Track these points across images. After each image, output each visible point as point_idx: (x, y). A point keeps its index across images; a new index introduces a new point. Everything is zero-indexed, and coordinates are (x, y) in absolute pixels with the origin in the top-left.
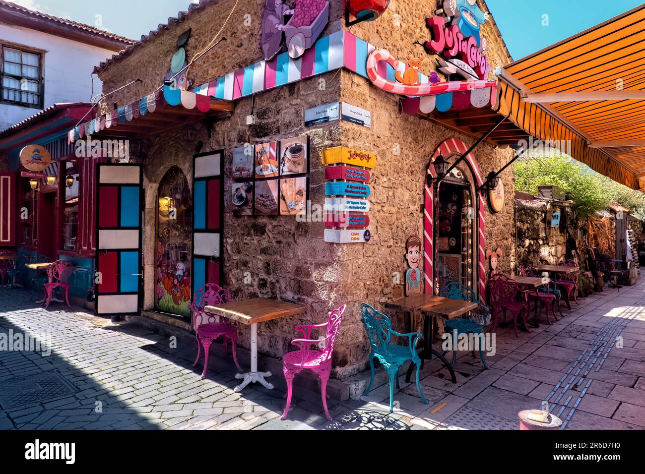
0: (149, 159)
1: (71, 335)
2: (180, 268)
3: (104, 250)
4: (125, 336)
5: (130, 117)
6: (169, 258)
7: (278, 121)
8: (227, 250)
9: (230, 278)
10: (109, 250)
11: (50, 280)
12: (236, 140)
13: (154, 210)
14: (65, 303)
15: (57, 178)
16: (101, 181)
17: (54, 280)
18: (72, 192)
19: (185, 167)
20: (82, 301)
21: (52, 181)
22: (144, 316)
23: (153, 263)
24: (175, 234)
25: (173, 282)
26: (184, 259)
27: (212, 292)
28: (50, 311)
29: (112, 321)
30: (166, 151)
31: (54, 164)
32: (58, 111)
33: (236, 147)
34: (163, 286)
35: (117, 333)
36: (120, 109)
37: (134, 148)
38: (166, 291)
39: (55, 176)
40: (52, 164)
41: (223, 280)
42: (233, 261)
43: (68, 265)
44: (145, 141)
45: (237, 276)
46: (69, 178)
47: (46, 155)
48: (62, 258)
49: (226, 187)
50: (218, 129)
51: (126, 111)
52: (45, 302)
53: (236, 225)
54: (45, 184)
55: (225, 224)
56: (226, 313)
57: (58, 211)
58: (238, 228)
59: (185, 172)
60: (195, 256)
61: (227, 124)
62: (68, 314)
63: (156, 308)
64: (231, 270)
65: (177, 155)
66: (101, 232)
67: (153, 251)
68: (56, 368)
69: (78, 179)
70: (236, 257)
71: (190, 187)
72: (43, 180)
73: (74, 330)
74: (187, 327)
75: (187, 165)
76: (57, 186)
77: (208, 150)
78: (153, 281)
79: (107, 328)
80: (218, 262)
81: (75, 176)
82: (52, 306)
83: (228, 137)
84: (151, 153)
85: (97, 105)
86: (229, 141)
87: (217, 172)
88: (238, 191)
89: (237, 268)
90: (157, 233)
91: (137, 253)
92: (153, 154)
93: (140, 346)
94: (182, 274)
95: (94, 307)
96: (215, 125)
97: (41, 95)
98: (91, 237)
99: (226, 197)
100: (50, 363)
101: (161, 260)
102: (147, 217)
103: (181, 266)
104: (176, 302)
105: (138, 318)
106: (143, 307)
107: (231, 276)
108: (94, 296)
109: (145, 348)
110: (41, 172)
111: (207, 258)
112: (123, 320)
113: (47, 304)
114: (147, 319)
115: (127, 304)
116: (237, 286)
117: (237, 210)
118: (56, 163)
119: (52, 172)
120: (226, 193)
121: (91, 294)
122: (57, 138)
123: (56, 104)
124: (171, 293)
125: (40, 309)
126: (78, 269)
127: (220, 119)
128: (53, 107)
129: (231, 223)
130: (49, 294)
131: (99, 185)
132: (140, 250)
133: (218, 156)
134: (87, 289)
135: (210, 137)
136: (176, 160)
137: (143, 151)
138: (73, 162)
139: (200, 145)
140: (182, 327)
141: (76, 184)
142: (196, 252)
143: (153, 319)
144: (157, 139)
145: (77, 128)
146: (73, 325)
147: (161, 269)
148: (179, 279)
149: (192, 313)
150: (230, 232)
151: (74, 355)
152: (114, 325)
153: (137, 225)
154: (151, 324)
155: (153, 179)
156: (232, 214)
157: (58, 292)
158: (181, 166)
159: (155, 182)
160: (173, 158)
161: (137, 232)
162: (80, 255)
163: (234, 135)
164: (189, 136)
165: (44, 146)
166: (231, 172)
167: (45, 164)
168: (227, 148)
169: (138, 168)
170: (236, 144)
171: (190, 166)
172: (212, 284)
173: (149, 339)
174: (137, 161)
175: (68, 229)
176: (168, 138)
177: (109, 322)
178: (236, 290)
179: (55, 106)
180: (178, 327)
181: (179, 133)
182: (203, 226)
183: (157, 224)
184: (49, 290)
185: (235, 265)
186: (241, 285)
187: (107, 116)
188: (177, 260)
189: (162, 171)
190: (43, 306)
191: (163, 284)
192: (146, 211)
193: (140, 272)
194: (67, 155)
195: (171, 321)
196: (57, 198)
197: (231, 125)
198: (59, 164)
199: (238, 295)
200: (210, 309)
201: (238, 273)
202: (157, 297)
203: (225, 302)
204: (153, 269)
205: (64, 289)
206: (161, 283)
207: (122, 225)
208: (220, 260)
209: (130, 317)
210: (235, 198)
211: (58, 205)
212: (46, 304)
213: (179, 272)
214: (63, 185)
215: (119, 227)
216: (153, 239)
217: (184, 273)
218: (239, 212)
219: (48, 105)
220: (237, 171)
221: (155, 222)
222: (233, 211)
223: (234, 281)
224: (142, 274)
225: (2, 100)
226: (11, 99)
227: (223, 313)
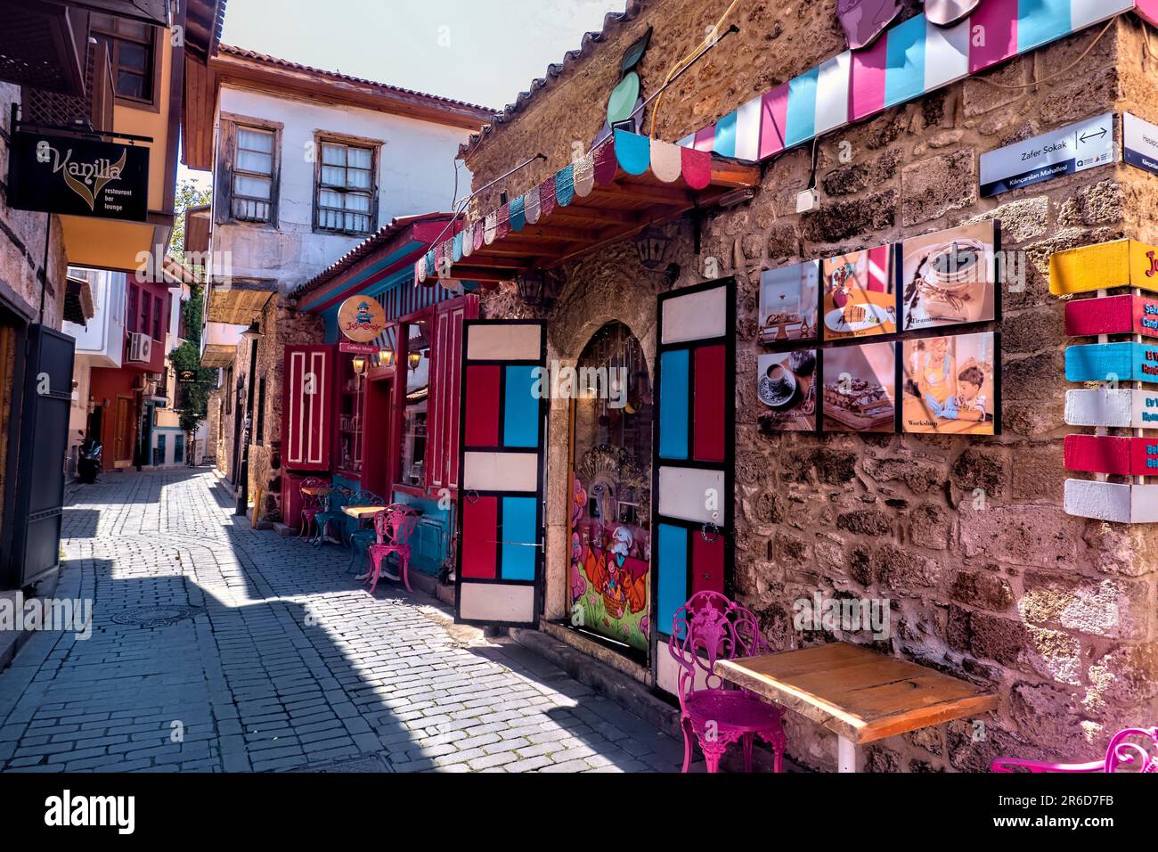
0: (559, 308)
2: (620, 539)
3: (473, 493)
4: (513, 678)
5: (534, 215)
7: (890, 193)
8: (743, 512)
9: (749, 579)
10: (482, 493)
11: (380, 540)
12: (764, 252)
13: (566, 415)
14: (401, 584)
15: (394, 354)
16: (470, 357)
17: (386, 540)
18: (418, 377)
19: (638, 322)
20: (432, 582)
21: (386, 360)
22: (545, 631)
23: (563, 523)
25: (607, 568)
26: (629, 518)
28: (378, 597)
29: (487, 635)
30: (596, 292)
31: (390, 329)
32: (401, 229)
33: (765, 269)
34: (583, 573)
35: (496, 667)
36: (513, 203)
37: (532, 287)
39: (392, 350)
40: (387, 329)
41: (732, 582)
42: (759, 539)
43: (409, 514)
44: (551, 274)
45: (768, 576)
46: (413, 353)
47: (378, 313)
48: (401, 499)
49: (740, 365)
50: (716, 232)
51: (526, 203)
52: (371, 579)
53: (766, 453)
54: (375, 364)
55: (738, 449)
57: (394, 412)
58: (773, 461)
59: (636, 333)
60: (659, 519)
61: (744, 216)
62: (406, 608)
63: (570, 622)
64: (751, 560)
65: (618, 296)
66: (469, 456)
67: (563, 498)
68: (385, 748)
69: (427, 355)
70: (768, 531)
71: (650, 365)
72: (373, 358)
74: (640, 674)
75: (643, 316)
76: (394, 368)
77: (692, 282)
78: (564, 561)
79: (475, 650)
80: (721, 539)
81: (422, 351)
82: (383, 589)
83: (743, 249)
84: (563, 298)
85: (461, 217)
86: (747, 256)
87: (718, 329)
88: (775, 372)
89: (769, 558)
90: (572, 461)
91: (533, 501)
92: (568, 300)
93: (546, 708)
94: (625, 553)
95: (453, 600)
96: (710, 223)
97: (373, 215)
98: (449, 463)
99: (741, 385)
101: (579, 517)
102: (553, 428)
103: (623, 535)
104: (612, 613)
105: (535, 636)
106: (543, 613)
107: (751, 573)
108: (453, 577)
109: (553, 714)
110: (371, 343)
111: (692, 527)
112: (506, 634)
113: (373, 582)
114: (553, 640)
115: (514, 603)
116: (770, 602)
117: (770, 418)
118: (393, 327)
119: (387, 344)
120: (739, 378)
121: (446, 572)
122: (396, 283)
123: (397, 218)
124: (602, 590)
125: (363, 592)
126: (424, 521)
127: (721, 210)
128: (390, 224)
129: (751, 447)
130: (377, 565)
131: (467, 363)
132: (538, 495)
133: (721, 292)
134: (439, 560)
135: (697, 251)
136: (616, 308)
137: (547, 293)
138: (420, 325)
139: (675, 271)
140: (628, 672)
141: (425, 363)
142: (664, 510)
143: (563, 642)
144: (577, 268)
145: (430, 253)
146: (414, 637)
147: (580, 536)
148: (620, 563)
149: (653, 646)
150: (750, 468)
152: (489, 645)
153: (535, 444)
154: (560, 653)
155: (567, 351)
156: (759, 427)
157: (390, 561)
158: (628, 322)
159: (570, 356)
160: (609, 304)
161: (534, 457)
162: (430, 495)
163: (759, 243)
164: (652, 251)
165: (375, 298)
166: (753, 327)
167: (376, 328)
168: (743, 273)
169: (538, 328)
170: (763, 262)
171: (650, 320)
174: (534, 316)
175: (409, 446)
176: (599, 263)
177: (478, 637)
178: (767, 610)
179: (394, 221)
180: (621, 671)
181: (623, 251)
182: (682, 453)
183: (572, 443)
184: (378, 558)
185: (763, 549)
186: (781, 600)
187: (488, 221)
188: (614, 521)
189: (585, 333)
190: (367, 587)
191: (585, 568)
192: (552, 415)
193: (538, 541)
194: (411, 312)
195: (603, 653)
196: (394, 390)
197: (753, 220)
198: (397, 328)
199: (772, 623)
200: (730, 672)
201: (771, 571)
202: (572, 596)
204: (563, 535)
205: (401, 557)
206: (580, 565)
207: (507, 443)
208: (727, 533)
209: (518, 632)
210: (767, 388)
211: (394, 402)
212: (372, 582)
213: (619, 549)
214: (403, 367)
215: (501, 448)
216: (565, 474)
217: (629, 550)
218: (778, 422)
219: (384, 222)
220: (772, 324)
221: (569, 438)
222: (761, 420)
223: (761, 586)
224: (543, 545)
225: (316, 227)
226: (330, 225)
227: (770, 691)
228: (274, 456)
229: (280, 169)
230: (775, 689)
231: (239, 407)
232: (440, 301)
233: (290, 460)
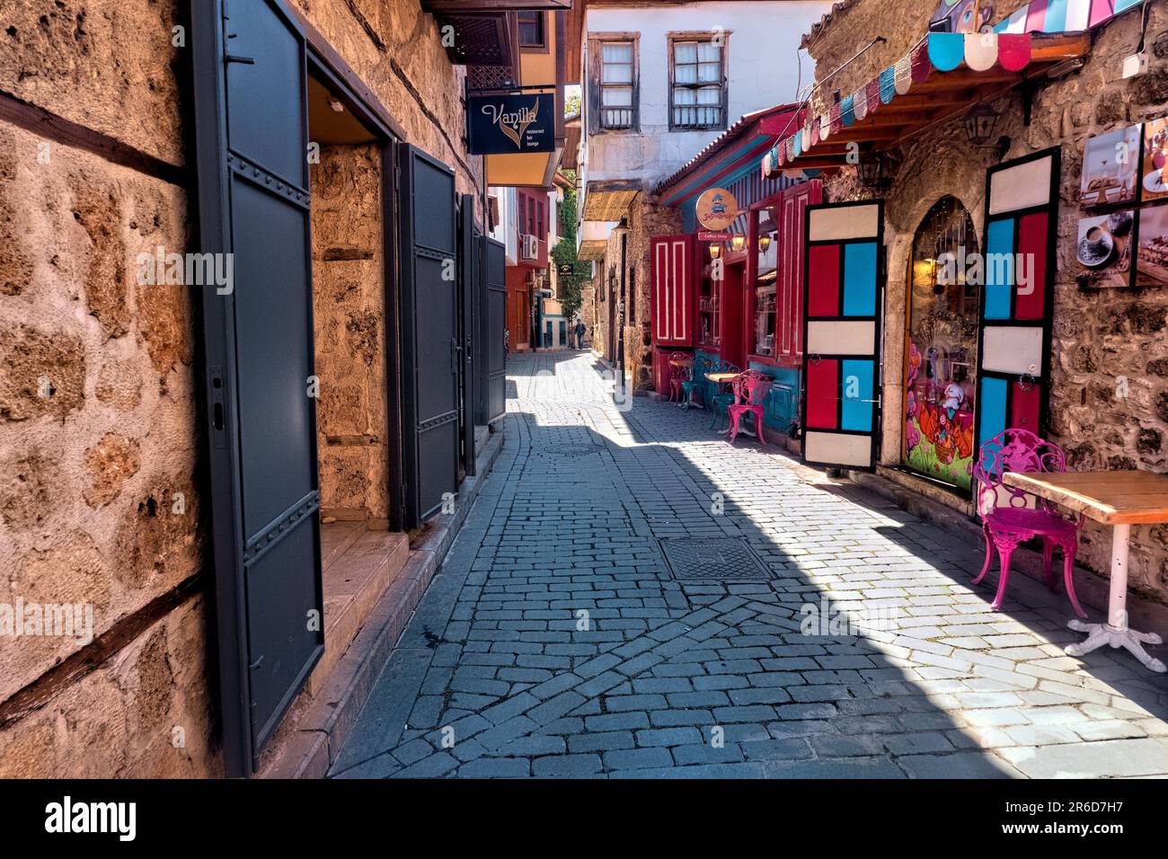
0: (897, 187)
1: (766, 489)
2: (951, 395)
3: (815, 357)
4: (849, 506)
5: (862, 113)
6: (930, 375)
8: (1059, 363)
9: (1063, 422)
10: (824, 357)
11: (737, 401)
12: (1093, 119)
13: (903, 285)
14: (757, 439)
15: (745, 239)
16: (812, 238)
17: (743, 401)
18: (767, 260)
19: (969, 196)
20: (783, 437)
21: (739, 245)
22: (882, 475)
23: (899, 382)
24: (944, 329)
25: (938, 421)
26: (960, 377)
27: (1022, 447)
28: (736, 447)
29: (829, 477)
30: (930, 169)
31: (742, 217)
32: (749, 125)
33: (1093, 136)
34: (917, 426)
35: (835, 498)
36: (844, 102)
37: (869, 170)
38: (923, 436)
39: (744, 236)
40: (739, 217)
41: (1046, 424)
42: (1074, 387)
43: (762, 379)
44: (889, 155)
45: (1081, 419)
46: (763, 237)
47: (730, 202)
48: (754, 367)
49: (1063, 229)
50: (1046, 103)
51: (855, 102)
52: (731, 433)
53: (1084, 310)
54: (729, 249)
55: (1057, 308)
56: (1053, 493)
57: (747, 291)
58: (1090, 316)
59: (967, 206)
60: (985, 373)
61: (1074, 85)
62: (760, 455)
63: (903, 466)
64: (1066, 406)
65: (951, 171)
66: (812, 325)
67: (900, 361)
68: (745, 536)
69: (776, 237)
70: (1082, 380)
71: (979, 234)
72: (727, 244)
73: (770, 482)
74: (963, 506)
75: (974, 190)
76: (746, 252)
77: (1022, 153)
78: (899, 416)
79: (819, 487)
80: (1037, 387)
81: (772, 234)
82: (741, 441)
83: (1071, 117)
84: (900, 177)
85: (806, 105)
86: (1076, 125)
87: (1041, 196)
88: (1093, 235)
89: (1083, 402)
90: (908, 327)
91: (871, 363)
92: (904, 179)
93: (875, 526)
94: (956, 407)
95: (799, 450)
96: (1040, 94)
97: (723, 108)
98: (796, 334)
99: (1063, 250)
100: (737, 525)
101: (914, 377)
102: (890, 299)
103: (954, 391)
104: (943, 458)
105: (872, 478)
106: (879, 459)
107: (1066, 417)
108: (800, 432)
109: (881, 530)
110: (725, 231)
111: (1011, 378)
112: (846, 477)
113: (733, 436)
114: (887, 481)
115: (855, 450)
116: (1081, 441)
117: (1087, 277)
118: (744, 214)
119: (739, 230)
120: (1061, 242)
121: (795, 429)
122: (747, 172)
123: (745, 116)
124: (934, 440)
125: (724, 442)
126: (776, 385)
127: (1055, 80)
128: (739, 122)
129: (1071, 305)
130: (736, 421)
131: (808, 244)
132: (876, 358)
133: (1046, 163)
134: (789, 418)
135: (1027, 123)
136: (949, 183)
137: (885, 174)
138: (769, 210)
139: (1005, 144)
140: (953, 505)
141: (774, 245)
142: (987, 365)
143: (897, 483)
144: (913, 147)
145: (774, 149)
146: (767, 474)
147: (916, 394)
148: (950, 416)
149: (974, 482)
150: (1068, 324)
151: (770, 520)
152: (830, 483)
153: (872, 312)
154: (893, 490)
155: (903, 226)
156: (1076, 286)
157: (747, 420)
158: (959, 195)
159: (907, 231)
160: (943, 180)
161: (872, 324)
162: (780, 363)
163: (1087, 110)
164: (980, 129)
165: (728, 189)
166: (1076, 193)
167: (729, 217)
168: (1070, 141)
169: (875, 207)
170: (1091, 129)
171: (979, 193)
172: (1023, 432)
173: (890, 516)
174: (874, 195)
175: (762, 322)
176: (934, 141)
177: (822, 478)
178: (1079, 449)
179: (743, 119)
180: (946, 505)
181: (958, 128)
182: (1006, 314)
183: (909, 310)
184: (736, 415)
185: (1077, 396)
186: (1091, 439)
187: (823, 119)
188: (947, 379)
189: (921, 209)
190: (728, 439)
191: (919, 422)
192: (889, 286)
193: (875, 397)
194: (760, 199)
195: (931, 491)
196: (747, 272)
197: (1082, 88)
198: (748, 215)
199: (1082, 460)
200: (1014, 480)
201: (1084, 414)
202: (907, 444)
203: (1051, 470)
204: (899, 392)
205: (756, 415)
206: (914, 419)
207: (846, 313)
208: (1043, 383)
209: (857, 474)
210: (1085, 250)
211: (747, 282)
212: (731, 436)
213: (951, 403)
214: (754, 250)
215: (840, 317)
216: (902, 339)
217: (960, 404)
218: (1095, 280)
219: (734, 120)
220: (1093, 189)
221: (905, 307)
222: (1079, 280)
223: (1073, 428)
224: (880, 401)
225: (673, 126)
226: (685, 122)
227: (1044, 491)
228: (646, 334)
229: (639, 76)
230: (1048, 489)
231: (612, 294)
232: (787, 187)
233: (659, 338)
